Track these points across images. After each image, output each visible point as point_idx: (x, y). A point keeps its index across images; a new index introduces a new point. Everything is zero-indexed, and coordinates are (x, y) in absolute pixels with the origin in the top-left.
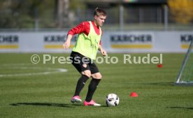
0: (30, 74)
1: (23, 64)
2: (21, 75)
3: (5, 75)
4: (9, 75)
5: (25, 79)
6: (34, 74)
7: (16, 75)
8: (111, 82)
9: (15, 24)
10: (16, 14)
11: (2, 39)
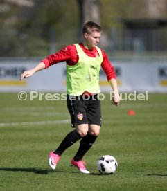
0: (43, 123)
1: (33, 108)
2: (31, 124)
3: (8, 125)
4: (13, 124)
5: (36, 130)
6: (49, 122)
7: (24, 124)
8: (160, 135)
9: (21, 50)
10: (24, 36)
11: (3, 72)
